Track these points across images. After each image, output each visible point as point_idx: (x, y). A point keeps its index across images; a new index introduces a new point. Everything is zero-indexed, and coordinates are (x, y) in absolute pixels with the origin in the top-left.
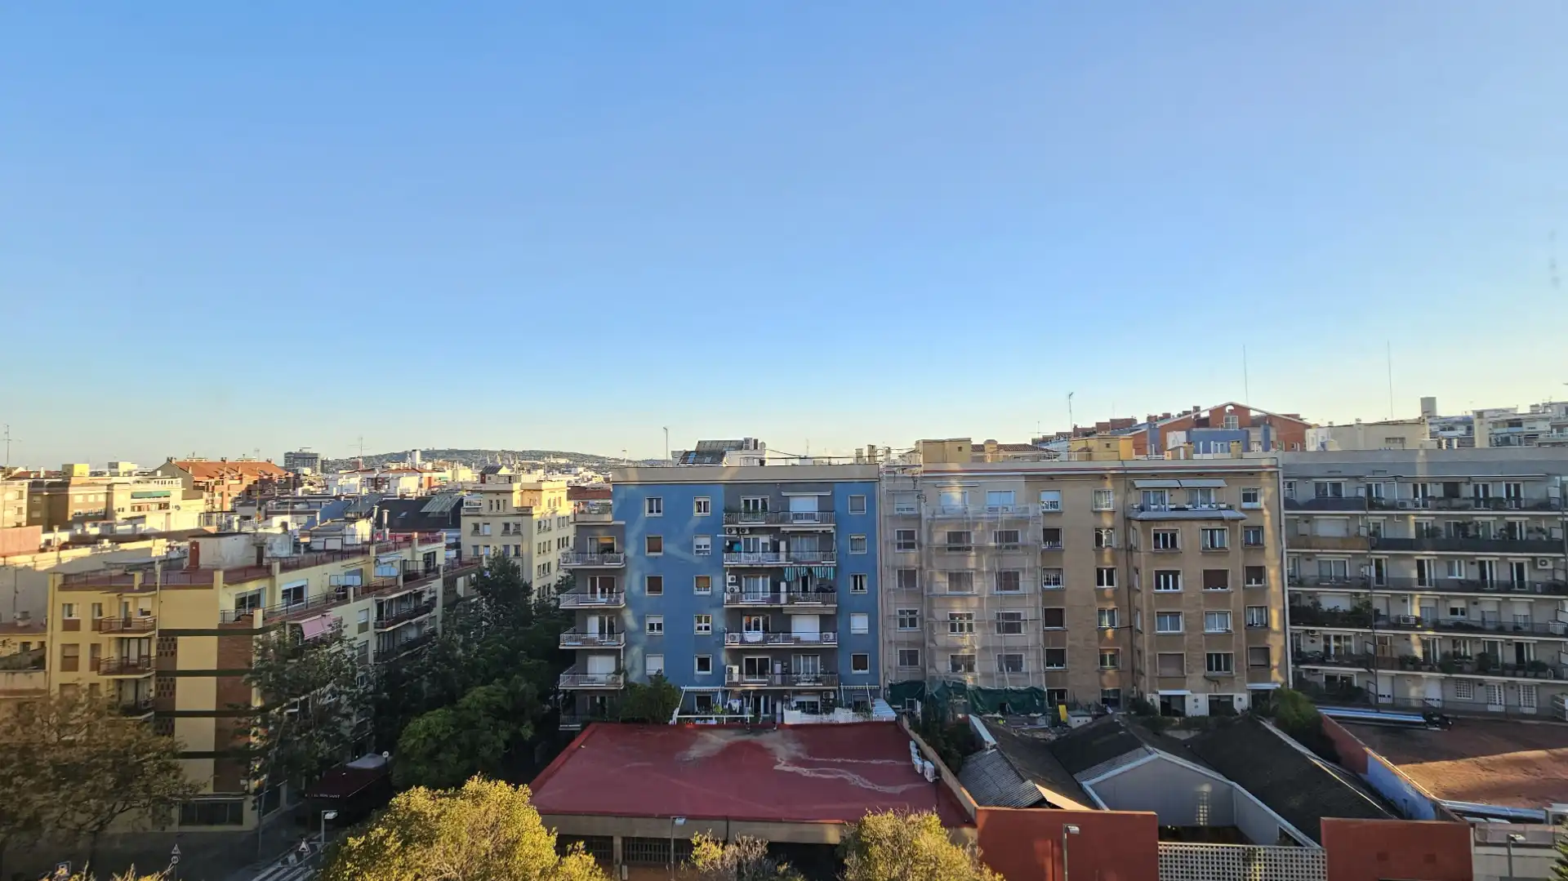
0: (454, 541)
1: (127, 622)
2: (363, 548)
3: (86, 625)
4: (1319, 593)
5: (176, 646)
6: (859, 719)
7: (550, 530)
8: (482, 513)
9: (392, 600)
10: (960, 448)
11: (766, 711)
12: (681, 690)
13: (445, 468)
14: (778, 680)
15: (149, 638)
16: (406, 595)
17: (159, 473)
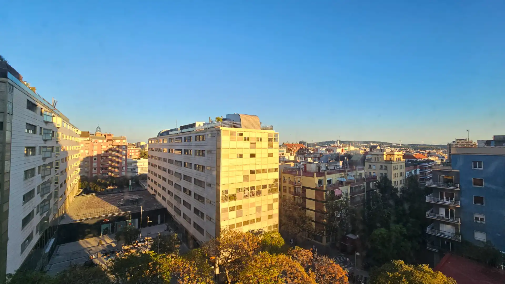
1: (295, 183)
2: (344, 170)
3: (288, 182)
5: (306, 191)
7: (397, 169)
8: (372, 162)
9: (354, 187)
13: (346, 146)
15: (300, 188)
16: (358, 186)
17: (282, 146)
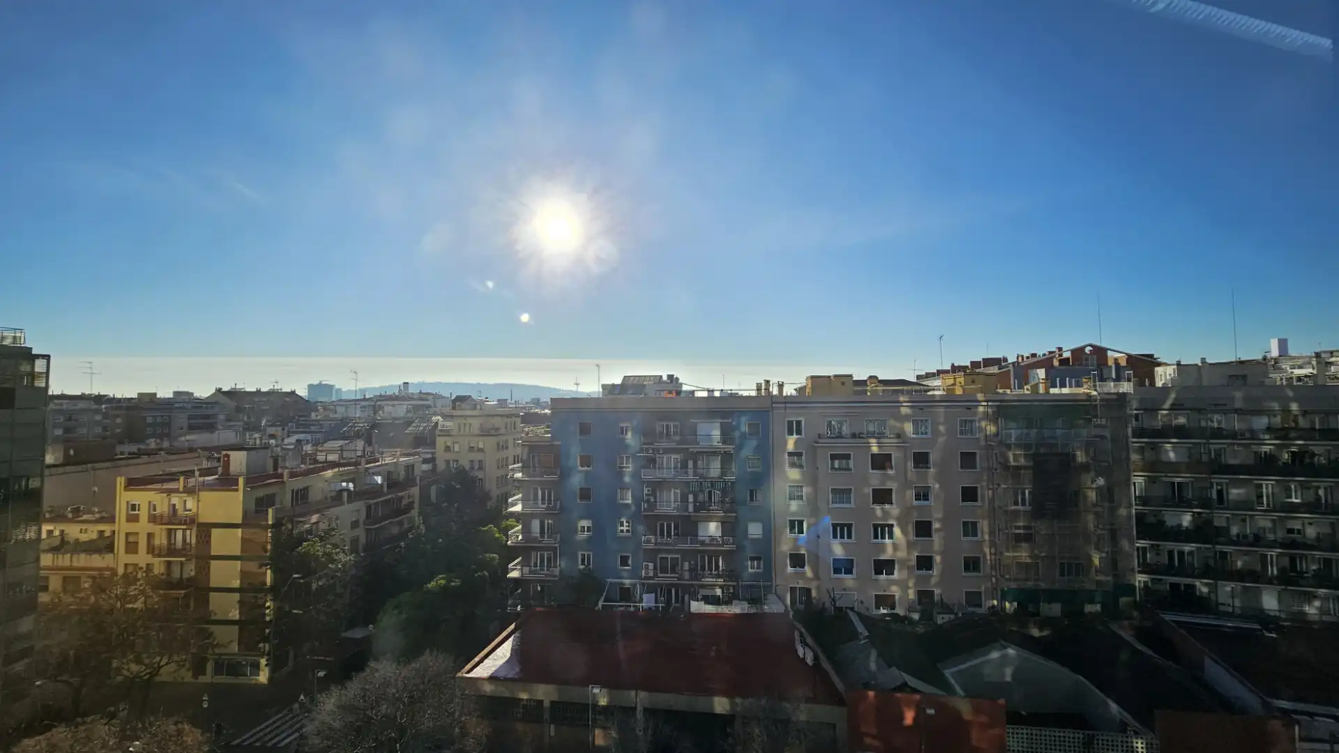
0: (430, 456)
1: (174, 517)
2: (356, 462)
3: (145, 519)
4: (1163, 512)
5: (210, 536)
6: (753, 611)
7: (507, 448)
8: (452, 434)
9: (378, 503)
10: (843, 384)
11: (677, 601)
12: (607, 582)
14: (687, 575)
15: (191, 529)
16: (390, 499)
